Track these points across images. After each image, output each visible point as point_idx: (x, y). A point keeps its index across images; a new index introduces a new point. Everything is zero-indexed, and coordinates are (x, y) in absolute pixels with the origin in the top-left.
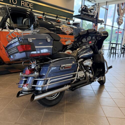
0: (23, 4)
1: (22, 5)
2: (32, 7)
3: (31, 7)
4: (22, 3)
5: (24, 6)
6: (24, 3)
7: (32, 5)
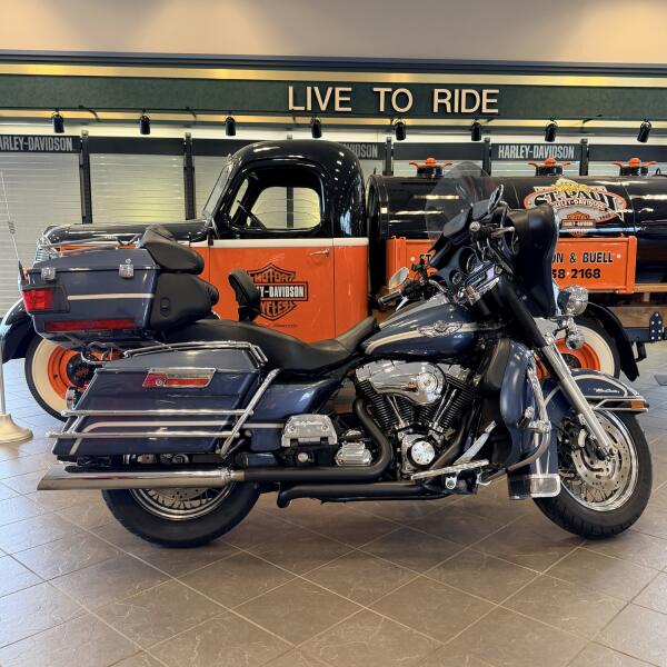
0: (446, 101)
1: (436, 110)
2: (490, 105)
3: (485, 110)
4: (437, 101)
5: (449, 110)
6: (449, 96)
7: (489, 96)
